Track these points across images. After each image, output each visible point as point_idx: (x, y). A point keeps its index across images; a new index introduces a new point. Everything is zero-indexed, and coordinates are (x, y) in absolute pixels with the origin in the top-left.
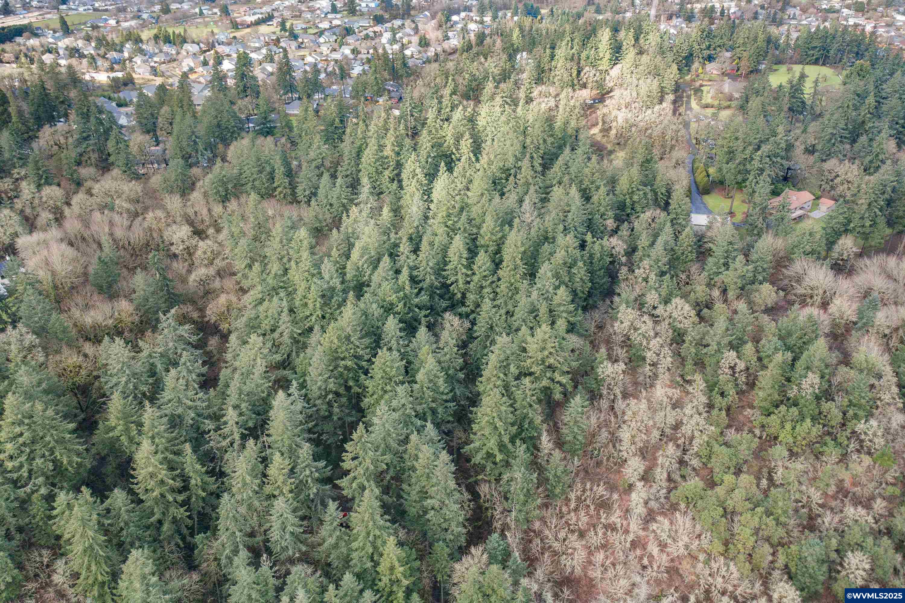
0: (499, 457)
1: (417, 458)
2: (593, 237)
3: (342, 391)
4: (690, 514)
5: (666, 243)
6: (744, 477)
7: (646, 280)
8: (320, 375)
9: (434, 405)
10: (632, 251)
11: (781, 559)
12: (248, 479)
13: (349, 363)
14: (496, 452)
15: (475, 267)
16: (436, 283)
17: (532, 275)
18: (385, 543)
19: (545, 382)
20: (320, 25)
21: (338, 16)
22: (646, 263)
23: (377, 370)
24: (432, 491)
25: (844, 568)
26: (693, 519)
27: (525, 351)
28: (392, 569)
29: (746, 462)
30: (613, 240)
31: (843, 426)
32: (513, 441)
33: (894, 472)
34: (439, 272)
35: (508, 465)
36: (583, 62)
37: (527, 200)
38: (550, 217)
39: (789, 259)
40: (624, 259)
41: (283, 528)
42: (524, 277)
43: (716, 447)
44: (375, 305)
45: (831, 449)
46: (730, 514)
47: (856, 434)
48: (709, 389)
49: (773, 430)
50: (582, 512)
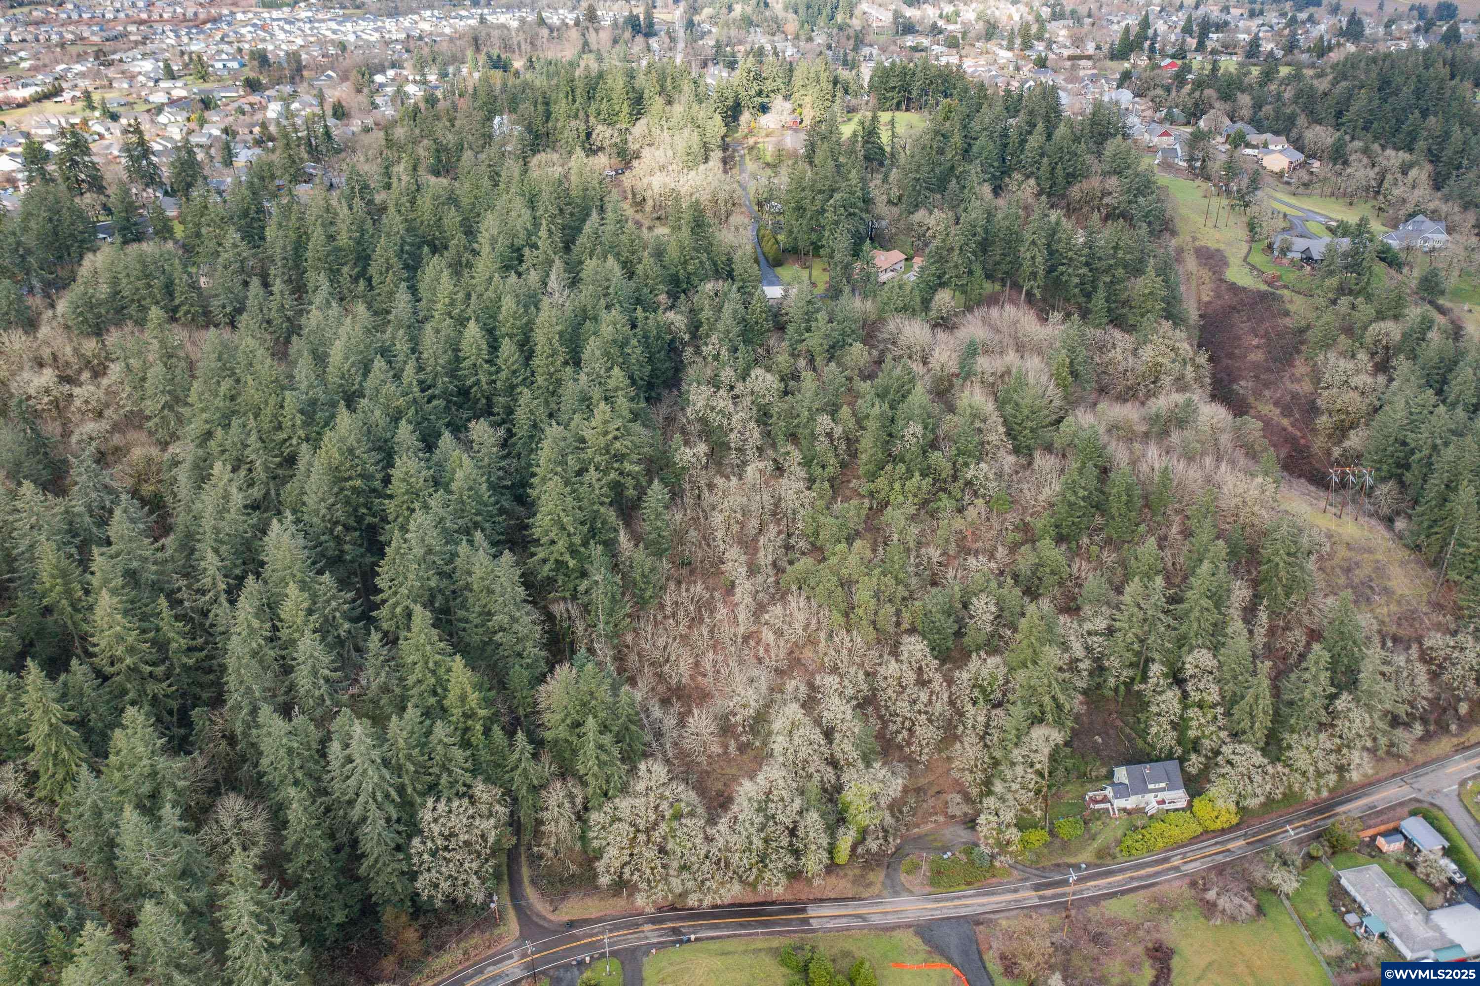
0: (572, 563)
1: (469, 573)
2: (644, 311)
3: (352, 522)
4: (804, 595)
5: (735, 311)
6: (858, 543)
7: (716, 357)
8: (323, 500)
9: (479, 518)
10: (695, 328)
11: (906, 616)
12: (256, 623)
13: (358, 483)
14: (567, 557)
15: (500, 362)
16: (451, 387)
17: (576, 362)
18: (449, 670)
19: (613, 475)
20: (151, 98)
21: (179, 84)
22: (714, 339)
23: (397, 487)
24: (494, 608)
25: (971, 617)
26: (808, 598)
27: (583, 440)
28: (463, 698)
29: (857, 533)
30: (671, 315)
31: (955, 478)
32: (585, 544)
33: (1012, 518)
34: (453, 373)
35: (584, 574)
36: (592, 120)
37: (553, 276)
38: (586, 292)
39: (881, 320)
40: (687, 337)
41: (315, 673)
42: (566, 363)
43: (822, 519)
44: (378, 413)
45: (945, 502)
46: (846, 584)
47: (969, 483)
48: (807, 463)
49: (882, 494)
50: (681, 615)
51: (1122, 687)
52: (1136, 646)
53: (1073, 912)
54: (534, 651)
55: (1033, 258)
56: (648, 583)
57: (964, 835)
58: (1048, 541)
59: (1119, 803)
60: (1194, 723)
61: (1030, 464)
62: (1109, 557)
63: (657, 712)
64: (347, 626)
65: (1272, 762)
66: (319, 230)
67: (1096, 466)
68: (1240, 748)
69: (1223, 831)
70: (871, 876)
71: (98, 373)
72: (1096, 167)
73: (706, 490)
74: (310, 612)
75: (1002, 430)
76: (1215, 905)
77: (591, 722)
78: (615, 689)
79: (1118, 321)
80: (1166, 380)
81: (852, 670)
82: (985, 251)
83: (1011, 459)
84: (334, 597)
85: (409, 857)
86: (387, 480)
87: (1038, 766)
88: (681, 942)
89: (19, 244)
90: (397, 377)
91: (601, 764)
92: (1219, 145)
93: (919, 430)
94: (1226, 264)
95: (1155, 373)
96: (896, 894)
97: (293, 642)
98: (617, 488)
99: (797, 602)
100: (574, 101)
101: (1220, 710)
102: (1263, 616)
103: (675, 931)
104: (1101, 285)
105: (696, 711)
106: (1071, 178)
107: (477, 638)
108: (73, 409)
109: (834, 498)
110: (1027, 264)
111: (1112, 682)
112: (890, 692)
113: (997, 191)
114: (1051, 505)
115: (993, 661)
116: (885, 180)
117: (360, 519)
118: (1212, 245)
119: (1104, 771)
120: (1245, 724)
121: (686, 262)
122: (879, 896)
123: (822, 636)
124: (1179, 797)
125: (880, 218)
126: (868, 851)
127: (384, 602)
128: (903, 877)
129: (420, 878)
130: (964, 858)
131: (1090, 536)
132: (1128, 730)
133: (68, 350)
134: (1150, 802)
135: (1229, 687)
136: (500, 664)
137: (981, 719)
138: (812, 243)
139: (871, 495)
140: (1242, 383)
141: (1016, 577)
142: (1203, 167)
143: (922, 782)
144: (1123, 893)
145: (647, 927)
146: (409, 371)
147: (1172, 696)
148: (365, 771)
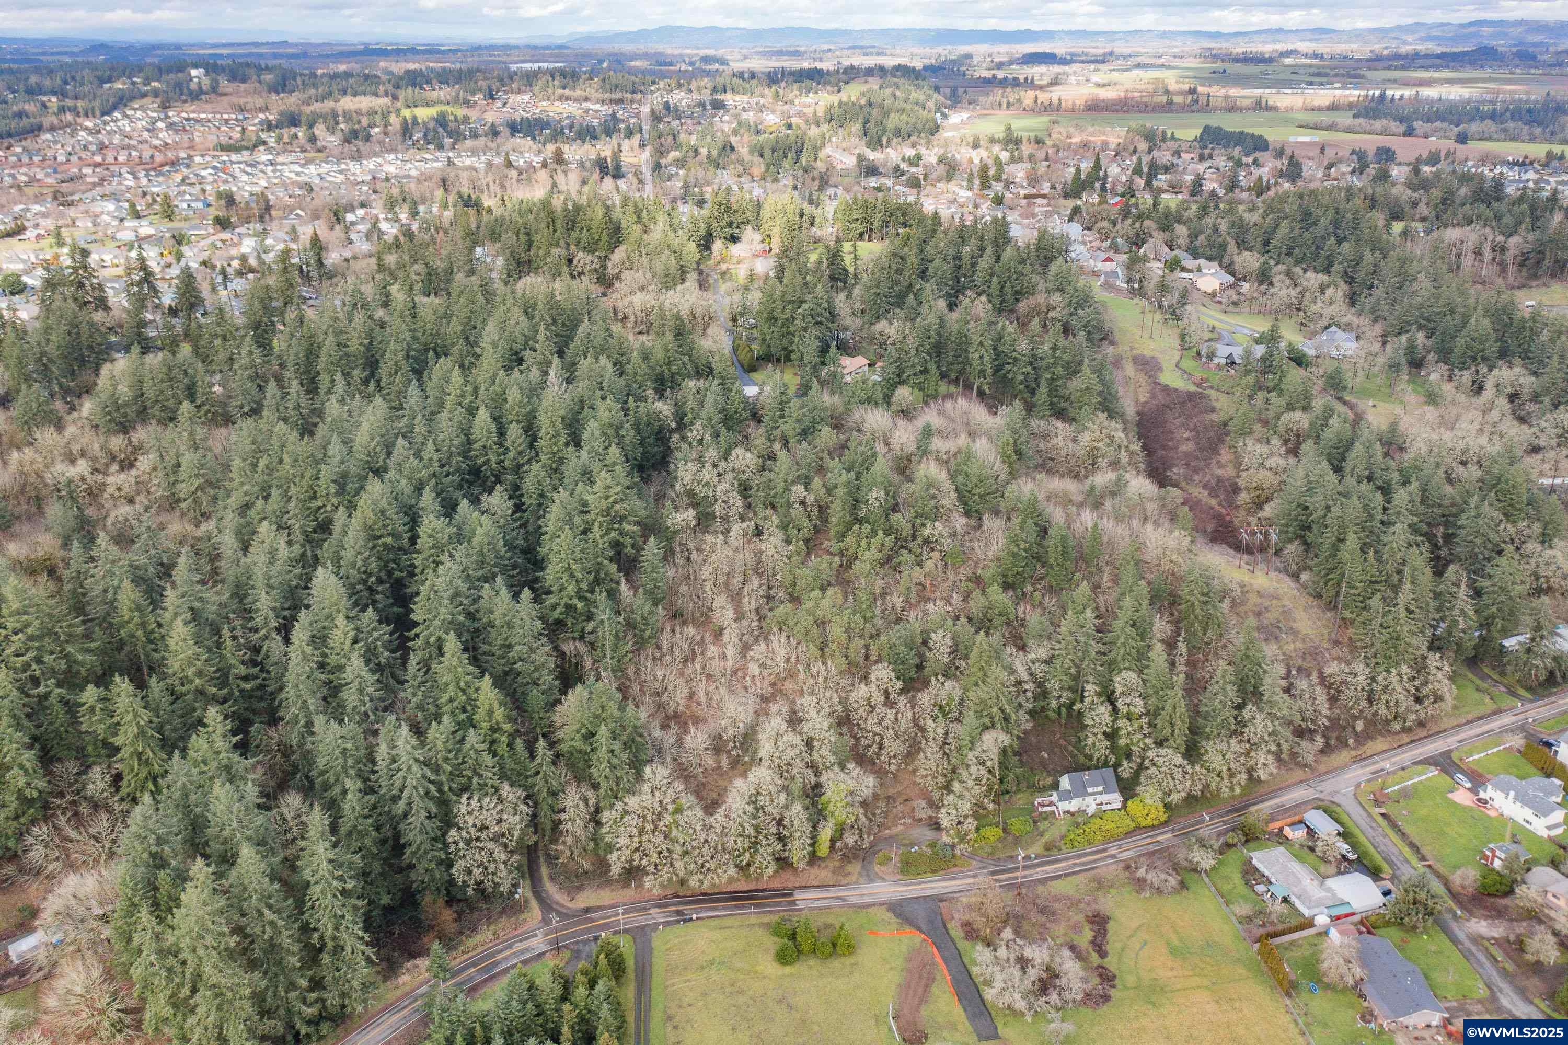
0: (580, 605)
1: (491, 613)
3: (383, 575)
4: (784, 634)
5: (716, 402)
7: (700, 442)
8: (359, 553)
10: (680, 417)
11: (874, 649)
12: (308, 651)
13: (389, 540)
14: (576, 602)
15: (508, 444)
16: (464, 465)
17: (577, 442)
18: (478, 689)
19: (613, 534)
21: (145, 223)
22: (698, 425)
23: (424, 543)
24: (514, 640)
25: (930, 650)
26: (788, 637)
27: (585, 504)
28: (490, 713)
29: (830, 584)
30: (659, 405)
31: (914, 537)
32: (592, 591)
33: (965, 571)
34: (465, 455)
35: (590, 617)
36: (573, 248)
37: (552, 372)
38: (582, 387)
39: (848, 411)
40: (673, 425)
41: (361, 691)
42: (567, 444)
43: (798, 571)
44: (403, 482)
45: (905, 556)
46: (821, 624)
47: (927, 541)
48: (784, 527)
49: (851, 551)
50: (676, 652)
51: (1064, 710)
52: (1073, 671)
53: (1024, 891)
54: (548, 679)
55: (981, 357)
56: (647, 624)
57: (929, 834)
58: (996, 587)
59: (1064, 806)
60: (1123, 732)
61: (980, 526)
62: (1050, 602)
63: (657, 733)
64: (386, 654)
65: (1192, 764)
66: (331, 338)
67: (1036, 525)
68: (1162, 751)
69: (1153, 827)
70: (849, 868)
71: (127, 465)
72: (1042, 286)
73: (694, 552)
74: (355, 641)
75: (953, 495)
76: (1145, 880)
77: (603, 731)
78: (622, 708)
79: (1060, 414)
80: (1102, 462)
81: (828, 694)
82: (939, 354)
83: (964, 520)
84: (374, 629)
85: (446, 845)
86: (413, 540)
87: (989, 764)
88: (685, 921)
89: (43, 354)
90: (418, 455)
91: (613, 767)
92: (1156, 268)
93: (882, 495)
94: (1160, 369)
95: (1093, 457)
96: (871, 881)
97: (341, 668)
98: (616, 545)
99: (778, 642)
100: (555, 231)
101: (1145, 720)
102: (1182, 647)
103: (679, 913)
104: (1043, 381)
105: (692, 729)
106: (1019, 295)
107: (500, 668)
108: (106, 495)
109: (808, 554)
110: (976, 363)
111: (1054, 704)
112: (861, 711)
113: (952, 306)
114: (998, 559)
115: (949, 684)
116: (849, 296)
117: (390, 573)
118: (1148, 353)
119: (1049, 780)
120: (1167, 732)
121: (669, 363)
122: (856, 883)
123: (801, 668)
124: (1115, 799)
125: (845, 329)
126: (846, 845)
127: (417, 636)
128: (877, 868)
129: (456, 866)
130: (929, 851)
131: (1033, 585)
132: (1070, 748)
133: (96, 446)
134: (1090, 805)
135: (1152, 701)
136: (520, 690)
137: (940, 731)
138: (784, 349)
139: (841, 553)
140: (1175, 470)
141: (970, 620)
142: (1141, 287)
143: (891, 791)
144: (1067, 875)
145: (654, 911)
146: (429, 451)
147: (1104, 710)
148: (409, 768)
